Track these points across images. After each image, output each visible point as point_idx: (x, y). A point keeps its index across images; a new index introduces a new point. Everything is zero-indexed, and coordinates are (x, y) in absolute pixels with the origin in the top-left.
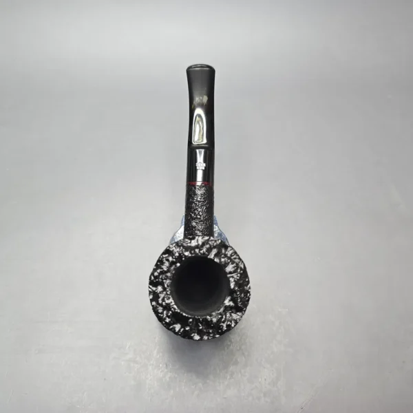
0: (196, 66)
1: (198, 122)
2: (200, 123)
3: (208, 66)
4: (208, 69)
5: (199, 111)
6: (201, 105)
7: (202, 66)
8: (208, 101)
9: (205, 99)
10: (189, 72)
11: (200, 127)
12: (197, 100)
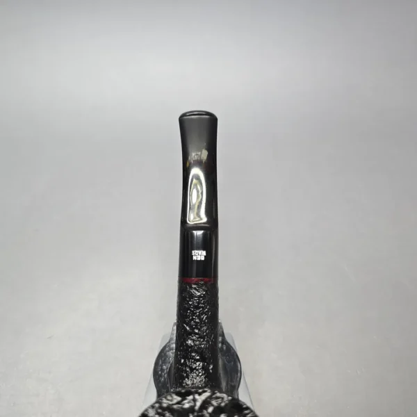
0: (192, 113)
1: (196, 185)
2: (199, 187)
3: (208, 114)
4: (207, 117)
5: (196, 171)
6: (199, 163)
7: (200, 113)
8: (208, 156)
9: (204, 155)
10: (183, 120)
11: (198, 192)
12: (193, 156)
